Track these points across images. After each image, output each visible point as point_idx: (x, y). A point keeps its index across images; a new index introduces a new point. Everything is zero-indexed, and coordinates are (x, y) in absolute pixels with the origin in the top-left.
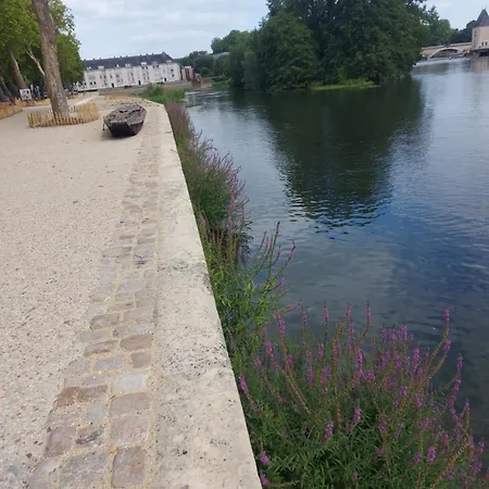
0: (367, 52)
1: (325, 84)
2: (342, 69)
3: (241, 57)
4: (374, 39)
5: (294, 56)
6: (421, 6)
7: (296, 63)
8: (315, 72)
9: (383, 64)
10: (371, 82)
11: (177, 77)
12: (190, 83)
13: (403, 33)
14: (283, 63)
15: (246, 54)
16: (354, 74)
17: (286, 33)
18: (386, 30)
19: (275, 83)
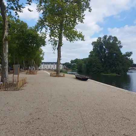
0: (116, 67)
1: (105, 73)
2: (109, 70)
3: (82, 65)
4: (118, 64)
5: (97, 66)
6: (129, 58)
7: (97, 68)
8: (102, 70)
9: (120, 70)
10: (117, 74)
11: (62, 68)
12: (65, 70)
13: (125, 64)
14: (93, 68)
15: (83, 64)
16: (112, 72)
17: (95, 61)
18: (121, 62)
19: (91, 72)
